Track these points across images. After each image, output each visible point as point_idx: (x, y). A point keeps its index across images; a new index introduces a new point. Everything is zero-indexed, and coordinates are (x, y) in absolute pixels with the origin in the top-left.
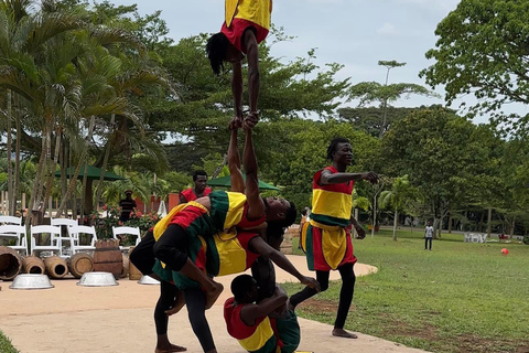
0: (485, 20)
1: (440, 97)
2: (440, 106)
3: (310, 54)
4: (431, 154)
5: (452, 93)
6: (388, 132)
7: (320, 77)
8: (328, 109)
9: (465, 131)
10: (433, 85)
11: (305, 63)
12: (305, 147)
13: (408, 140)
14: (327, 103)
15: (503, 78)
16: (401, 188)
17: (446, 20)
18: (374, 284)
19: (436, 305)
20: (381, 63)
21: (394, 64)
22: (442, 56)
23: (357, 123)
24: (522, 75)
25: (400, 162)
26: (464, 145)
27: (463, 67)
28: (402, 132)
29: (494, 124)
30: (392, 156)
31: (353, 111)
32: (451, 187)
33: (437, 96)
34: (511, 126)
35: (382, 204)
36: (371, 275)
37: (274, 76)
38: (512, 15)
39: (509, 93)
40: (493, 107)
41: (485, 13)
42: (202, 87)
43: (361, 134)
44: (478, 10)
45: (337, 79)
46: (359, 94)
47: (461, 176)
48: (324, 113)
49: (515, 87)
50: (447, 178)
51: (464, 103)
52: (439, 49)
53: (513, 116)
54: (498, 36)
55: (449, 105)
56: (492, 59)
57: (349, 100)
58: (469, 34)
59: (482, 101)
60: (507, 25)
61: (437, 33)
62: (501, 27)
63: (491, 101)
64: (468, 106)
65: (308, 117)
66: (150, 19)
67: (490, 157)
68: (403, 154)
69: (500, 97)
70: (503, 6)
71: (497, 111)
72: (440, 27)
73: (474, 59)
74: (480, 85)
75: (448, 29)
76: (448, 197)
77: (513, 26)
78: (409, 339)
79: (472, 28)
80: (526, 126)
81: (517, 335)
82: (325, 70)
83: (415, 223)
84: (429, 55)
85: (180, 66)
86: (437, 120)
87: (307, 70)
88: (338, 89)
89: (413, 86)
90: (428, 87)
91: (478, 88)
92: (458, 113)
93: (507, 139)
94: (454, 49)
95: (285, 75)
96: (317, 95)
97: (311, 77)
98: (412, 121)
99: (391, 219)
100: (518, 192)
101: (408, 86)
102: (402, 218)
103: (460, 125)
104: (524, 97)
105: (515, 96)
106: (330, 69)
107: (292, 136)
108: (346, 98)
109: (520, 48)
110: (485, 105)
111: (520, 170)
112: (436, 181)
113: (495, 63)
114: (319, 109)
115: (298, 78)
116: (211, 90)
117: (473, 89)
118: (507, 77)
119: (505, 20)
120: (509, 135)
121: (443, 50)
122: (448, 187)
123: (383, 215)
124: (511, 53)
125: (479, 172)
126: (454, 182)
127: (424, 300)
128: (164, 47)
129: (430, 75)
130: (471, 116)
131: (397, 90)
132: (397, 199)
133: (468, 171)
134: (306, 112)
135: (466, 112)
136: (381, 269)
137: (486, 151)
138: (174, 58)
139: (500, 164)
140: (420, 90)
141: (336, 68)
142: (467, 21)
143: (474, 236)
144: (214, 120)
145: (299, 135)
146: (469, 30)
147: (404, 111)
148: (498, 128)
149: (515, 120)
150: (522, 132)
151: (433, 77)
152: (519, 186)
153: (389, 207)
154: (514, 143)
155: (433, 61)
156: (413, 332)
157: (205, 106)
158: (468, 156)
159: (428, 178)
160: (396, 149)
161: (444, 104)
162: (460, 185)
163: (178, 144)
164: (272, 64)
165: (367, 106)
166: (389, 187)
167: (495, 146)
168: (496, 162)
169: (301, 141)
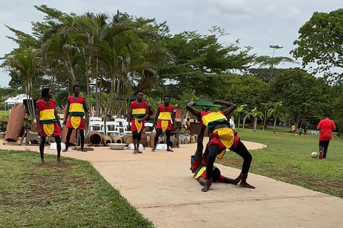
0: (324, 26)
1: (299, 63)
2: (299, 68)
3: (237, 42)
4: (294, 92)
5: (306, 61)
6: (274, 80)
7: (241, 53)
8: (245, 68)
9: (311, 81)
10: (296, 57)
11: (234, 46)
12: (233, 86)
13: (283, 85)
14: (245, 66)
15: (331, 55)
16: (279, 108)
17: (304, 26)
18: (265, 153)
19: (295, 163)
20: (271, 47)
21: (277, 47)
22: (302, 44)
23: (258, 76)
24: (341, 54)
25: (279, 95)
26: (311, 88)
27: (311, 49)
28: (280, 80)
29: (326, 77)
30: (275, 92)
31: (256, 70)
32: (303, 108)
33: (298, 63)
34: (334, 79)
35: (269, 115)
36: (264, 149)
37: (220, 52)
38: (338, 23)
39: (334, 62)
40: (326, 69)
41: (324, 22)
42: (185, 57)
43: (259, 81)
44: (321, 21)
45: (250, 54)
46: (260, 61)
47: (308, 103)
48: (243, 70)
49: (337, 60)
50: (301, 103)
51: (312, 67)
52: (300, 40)
53: (335, 74)
54: (330, 34)
55: (304, 67)
56: (326, 46)
57: (254, 65)
58: (315, 33)
59: (320, 66)
60: (335, 28)
61: (299, 32)
62: (331, 29)
63: (325, 66)
64: (313, 68)
65: (235, 72)
66: (161, 25)
67: (323, 93)
68: (280, 91)
69: (329, 64)
70: (333, 19)
71: (328, 71)
72: (301, 29)
73: (317, 45)
74: (320, 58)
75: (305, 30)
76: (301, 113)
77: (338, 29)
78: (282, 178)
79: (316, 30)
80: (342, 79)
81: (334, 178)
82: (244, 49)
83: (284, 125)
84: (295, 43)
85: (174, 47)
86: (298, 75)
87: (235, 50)
88: (250, 59)
89: (286, 58)
90: (294, 59)
91: (319, 60)
92: (308, 72)
93: (332, 85)
94: (307, 40)
95: (225, 52)
96: (240, 61)
97: (237, 53)
98: (286, 75)
99: (273, 122)
100: (336, 111)
101: (284, 58)
102: (278, 122)
103: (309, 78)
104: (341, 64)
105: (337, 64)
106: (246, 49)
107: (226, 81)
108: (253, 63)
109: (340, 40)
110: (321, 68)
111: (337, 100)
112: (296, 104)
113: (327, 47)
114: (241, 69)
115: (230, 53)
116: (189, 59)
117: (316, 60)
118: (333, 55)
119: (334, 26)
120: (333, 83)
121: (302, 41)
122: (301, 108)
123: (269, 121)
124: (336, 43)
125: (317, 101)
126: (305, 105)
127: (289, 161)
128: (167, 38)
129: (295, 53)
130: (315, 73)
131: (278, 60)
132: (276, 113)
133: (312, 100)
134: (234, 69)
135: (312, 71)
136: (268, 146)
137: (321, 91)
138: (172, 44)
139: (328, 97)
140: (290, 60)
141: (249, 48)
142: (315, 26)
143: (313, 132)
144: (190, 73)
145: (230, 81)
146: (315, 31)
147: (281, 70)
148: (328, 80)
149: (336, 76)
150: (339, 82)
151: (297, 54)
152: (337, 108)
153: (272, 117)
154: (335, 87)
155: (297, 46)
156: (284, 176)
157: (186, 66)
158: (311, 93)
159: (292, 103)
160: (276, 89)
161: (301, 67)
162: (308, 107)
163: (171, 85)
164: (219, 46)
165: (263, 68)
166: (273, 107)
167: (326, 88)
168: (325, 96)
169: (231, 84)
